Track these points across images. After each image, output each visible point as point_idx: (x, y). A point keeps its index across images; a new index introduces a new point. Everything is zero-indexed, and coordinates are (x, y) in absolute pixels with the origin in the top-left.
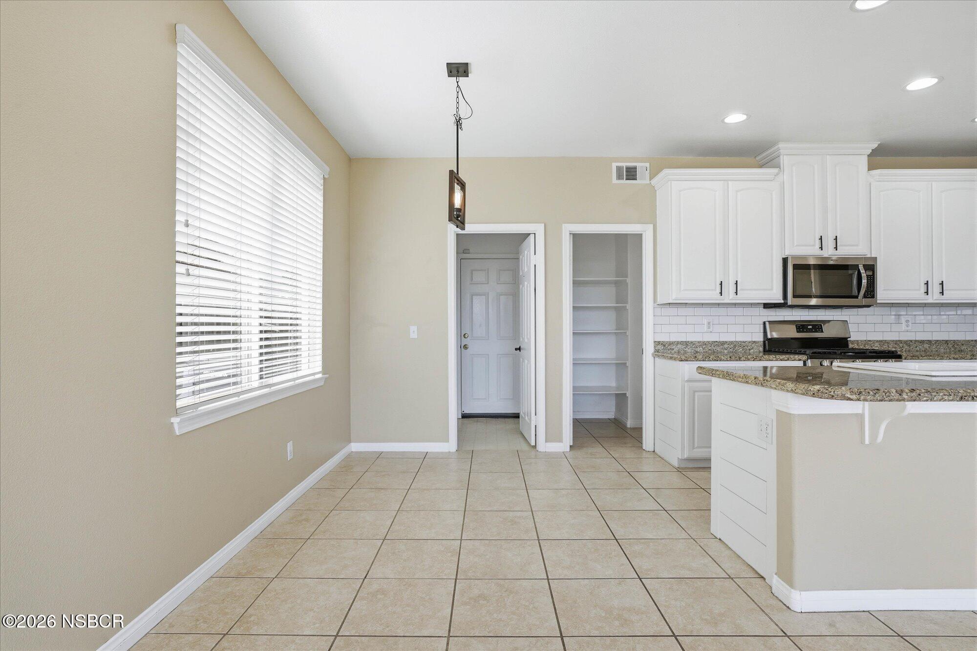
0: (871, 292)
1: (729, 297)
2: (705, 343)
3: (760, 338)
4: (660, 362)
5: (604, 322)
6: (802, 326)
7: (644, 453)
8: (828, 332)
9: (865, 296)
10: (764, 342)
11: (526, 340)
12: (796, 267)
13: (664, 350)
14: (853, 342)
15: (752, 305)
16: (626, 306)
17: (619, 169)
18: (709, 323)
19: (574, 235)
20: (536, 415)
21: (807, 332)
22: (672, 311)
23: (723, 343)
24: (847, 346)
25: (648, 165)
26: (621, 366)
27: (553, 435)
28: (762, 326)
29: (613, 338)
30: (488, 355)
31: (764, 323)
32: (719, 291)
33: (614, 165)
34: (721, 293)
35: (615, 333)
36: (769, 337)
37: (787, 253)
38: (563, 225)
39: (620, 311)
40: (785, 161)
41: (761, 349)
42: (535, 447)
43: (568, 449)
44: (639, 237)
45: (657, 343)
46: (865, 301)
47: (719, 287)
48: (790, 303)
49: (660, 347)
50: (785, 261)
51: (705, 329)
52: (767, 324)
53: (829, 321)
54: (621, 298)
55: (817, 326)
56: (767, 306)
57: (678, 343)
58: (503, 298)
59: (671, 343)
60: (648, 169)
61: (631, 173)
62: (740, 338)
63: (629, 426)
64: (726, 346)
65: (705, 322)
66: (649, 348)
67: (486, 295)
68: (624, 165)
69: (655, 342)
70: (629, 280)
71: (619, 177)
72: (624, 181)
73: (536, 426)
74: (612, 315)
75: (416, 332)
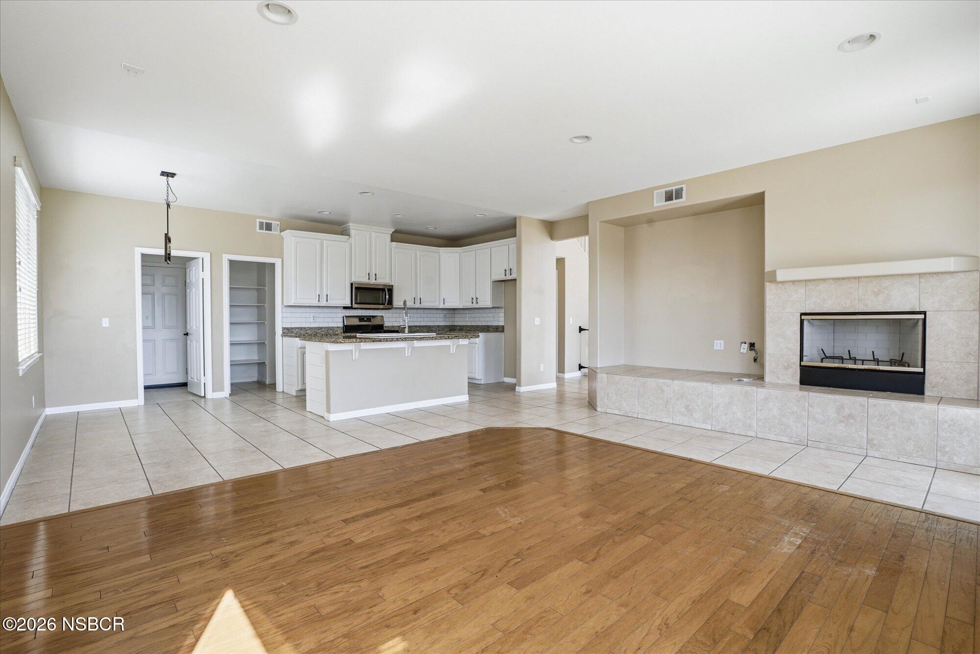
0: (390, 302)
1: (323, 303)
2: (311, 328)
3: (341, 325)
4: (286, 339)
5: (249, 315)
6: (361, 318)
7: (277, 393)
8: (375, 322)
9: (388, 304)
10: (343, 327)
11: (194, 328)
12: (356, 288)
13: (288, 332)
14: (386, 327)
15: (337, 307)
16: (264, 306)
17: (261, 224)
18: (314, 317)
19: (230, 261)
20: (204, 376)
21: (364, 321)
22: (294, 310)
23: (321, 328)
24: (383, 329)
25: (279, 223)
26: (261, 345)
27: (218, 387)
28: (342, 318)
29: (255, 326)
30: (155, 340)
31: (343, 317)
32: (318, 299)
33: (258, 221)
34: (319, 301)
35: (257, 323)
36: (345, 324)
37: (353, 280)
38: (224, 255)
39: (260, 308)
40: (352, 232)
41: (342, 331)
42: (205, 397)
43: (228, 396)
44: (273, 265)
45: (284, 329)
46: (388, 306)
47: (318, 297)
48: (353, 307)
49: (285, 331)
50: (352, 284)
51: (312, 320)
52: (345, 317)
53: (376, 316)
54: (261, 299)
55: (369, 318)
56: (345, 308)
57: (296, 328)
58: (167, 297)
59: (292, 328)
60: (279, 225)
61: (269, 227)
62: (331, 325)
63: (267, 383)
64: (323, 330)
65: (312, 315)
66: (279, 331)
67: (153, 295)
68: (265, 221)
69: (282, 328)
70: (266, 289)
71: (261, 228)
72: (264, 231)
73: (205, 384)
74: (255, 310)
75: (108, 323)
